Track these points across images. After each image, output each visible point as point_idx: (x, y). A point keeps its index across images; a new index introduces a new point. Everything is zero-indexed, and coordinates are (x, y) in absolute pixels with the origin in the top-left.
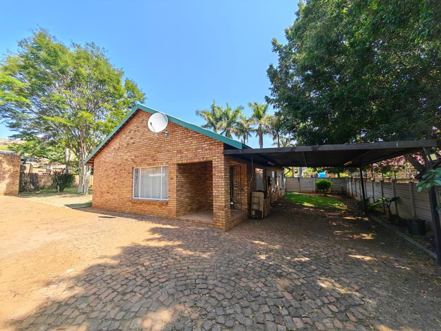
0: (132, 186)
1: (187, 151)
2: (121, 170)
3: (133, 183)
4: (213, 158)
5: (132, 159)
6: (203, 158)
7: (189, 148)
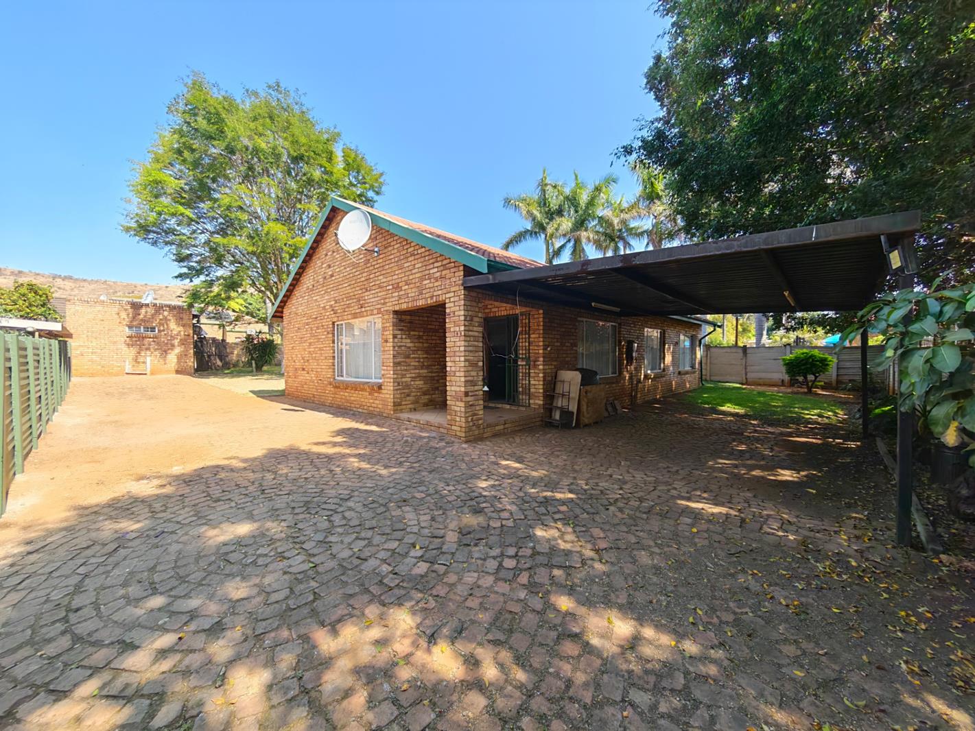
0: (334, 357)
1: (407, 284)
2: (318, 328)
3: (334, 350)
4: (448, 296)
5: (331, 306)
6: (432, 297)
7: (411, 277)
